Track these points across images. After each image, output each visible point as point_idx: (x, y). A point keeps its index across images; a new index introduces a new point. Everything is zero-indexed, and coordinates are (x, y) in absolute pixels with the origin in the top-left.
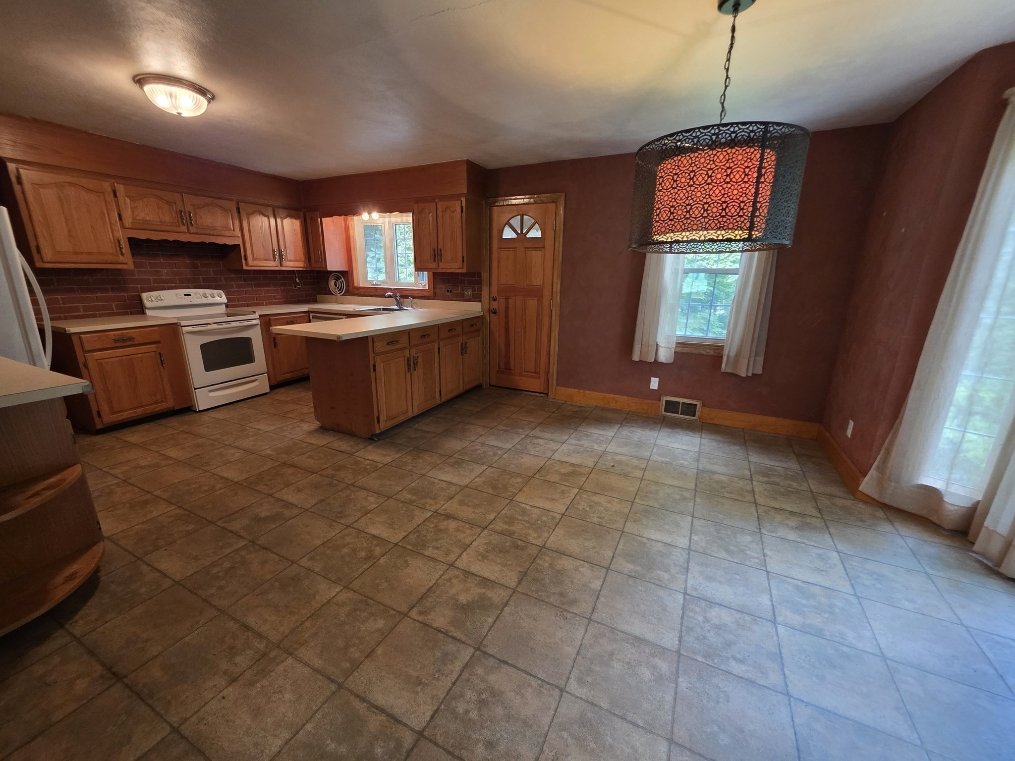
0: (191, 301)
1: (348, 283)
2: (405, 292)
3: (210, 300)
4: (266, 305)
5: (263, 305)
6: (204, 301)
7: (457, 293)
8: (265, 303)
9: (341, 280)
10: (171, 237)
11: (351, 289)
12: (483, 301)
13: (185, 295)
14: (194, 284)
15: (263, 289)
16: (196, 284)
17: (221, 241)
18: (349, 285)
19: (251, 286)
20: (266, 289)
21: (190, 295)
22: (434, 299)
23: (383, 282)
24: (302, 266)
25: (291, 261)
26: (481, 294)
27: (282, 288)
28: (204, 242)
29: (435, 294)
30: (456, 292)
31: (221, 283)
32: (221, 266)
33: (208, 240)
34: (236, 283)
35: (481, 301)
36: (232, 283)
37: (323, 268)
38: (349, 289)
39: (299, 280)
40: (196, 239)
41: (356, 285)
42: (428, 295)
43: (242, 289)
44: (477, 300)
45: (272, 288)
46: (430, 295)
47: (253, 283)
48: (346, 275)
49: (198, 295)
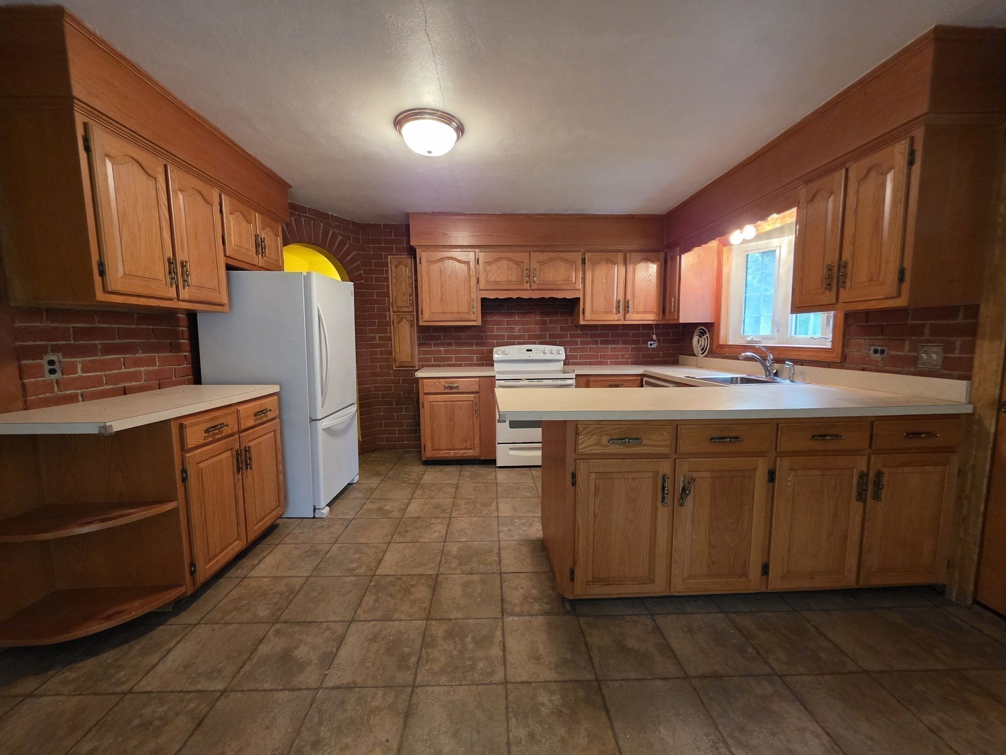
0: (530, 357)
1: (713, 339)
2: (787, 353)
3: (548, 356)
4: (610, 365)
5: (607, 365)
6: (543, 357)
7: (897, 356)
8: (609, 363)
9: (705, 337)
10: (514, 295)
11: (714, 347)
12: (976, 379)
13: (527, 350)
14: (540, 341)
15: (609, 346)
16: (542, 340)
17: (560, 295)
18: (713, 342)
19: (596, 342)
20: (613, 346)
21: (531, 350)
22: (842, 367)
23: (765, 338)
24: (653, 318)
25: (638, 313)
26: (971, 360)
27: (633, 346)
28: (545, 298)
29: (844, 357)
30: (894, 353)
31: (566, 340)
32: (569, 322)
33: (548, 295)
34: (581, 339)
35: (968, 378)
36: (577, 339)
37: (675, 319)
38: (712, 348)
39: (656, 337)
40: (536, 295)
41: (721, 342)
42: (828, 360)
43: (586, 346)
44: (956, 373)
45: (620, 346)
46: (833, 360)
47: (599, 340)
48: (709, 328)
49: (540, 351)
